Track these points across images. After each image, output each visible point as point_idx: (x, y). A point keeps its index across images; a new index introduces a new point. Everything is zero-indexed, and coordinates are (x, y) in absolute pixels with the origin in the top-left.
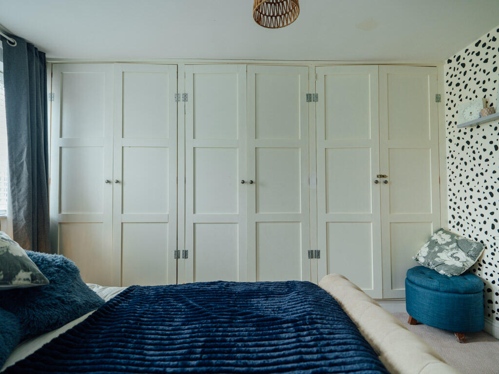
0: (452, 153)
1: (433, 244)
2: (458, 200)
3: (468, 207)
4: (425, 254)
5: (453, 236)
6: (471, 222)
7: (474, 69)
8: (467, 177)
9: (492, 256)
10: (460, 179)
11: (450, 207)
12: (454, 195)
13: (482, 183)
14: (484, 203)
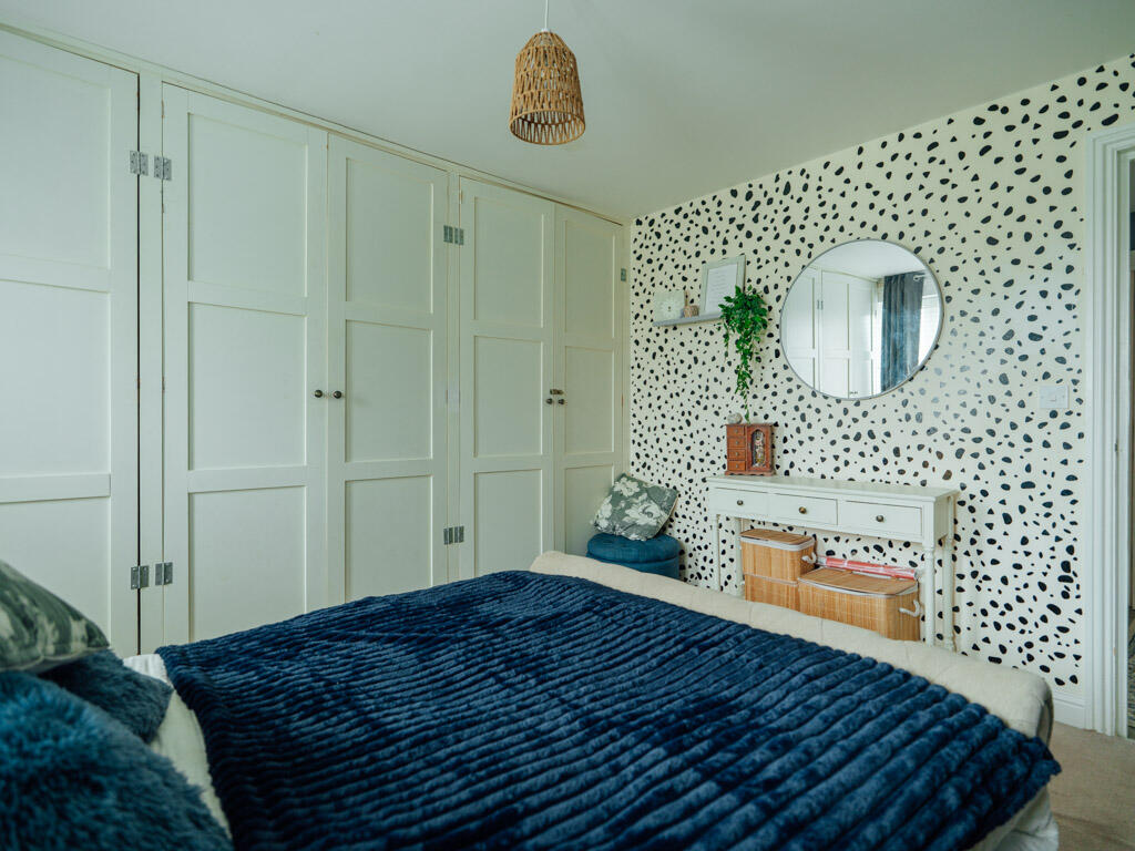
0: (639, 361)
1: (617, 497)
2: (645, 431)
3: (658, 440)
4: (608, 514)
5: (640, 483)
6: (662, 462)
7: (672, 246)
8: (659, 398)
9: (687, 506)
10: (649, 400)
11: (634, 442)
12: (640, 423)
13: (677, 407)
14: (679, 434)
